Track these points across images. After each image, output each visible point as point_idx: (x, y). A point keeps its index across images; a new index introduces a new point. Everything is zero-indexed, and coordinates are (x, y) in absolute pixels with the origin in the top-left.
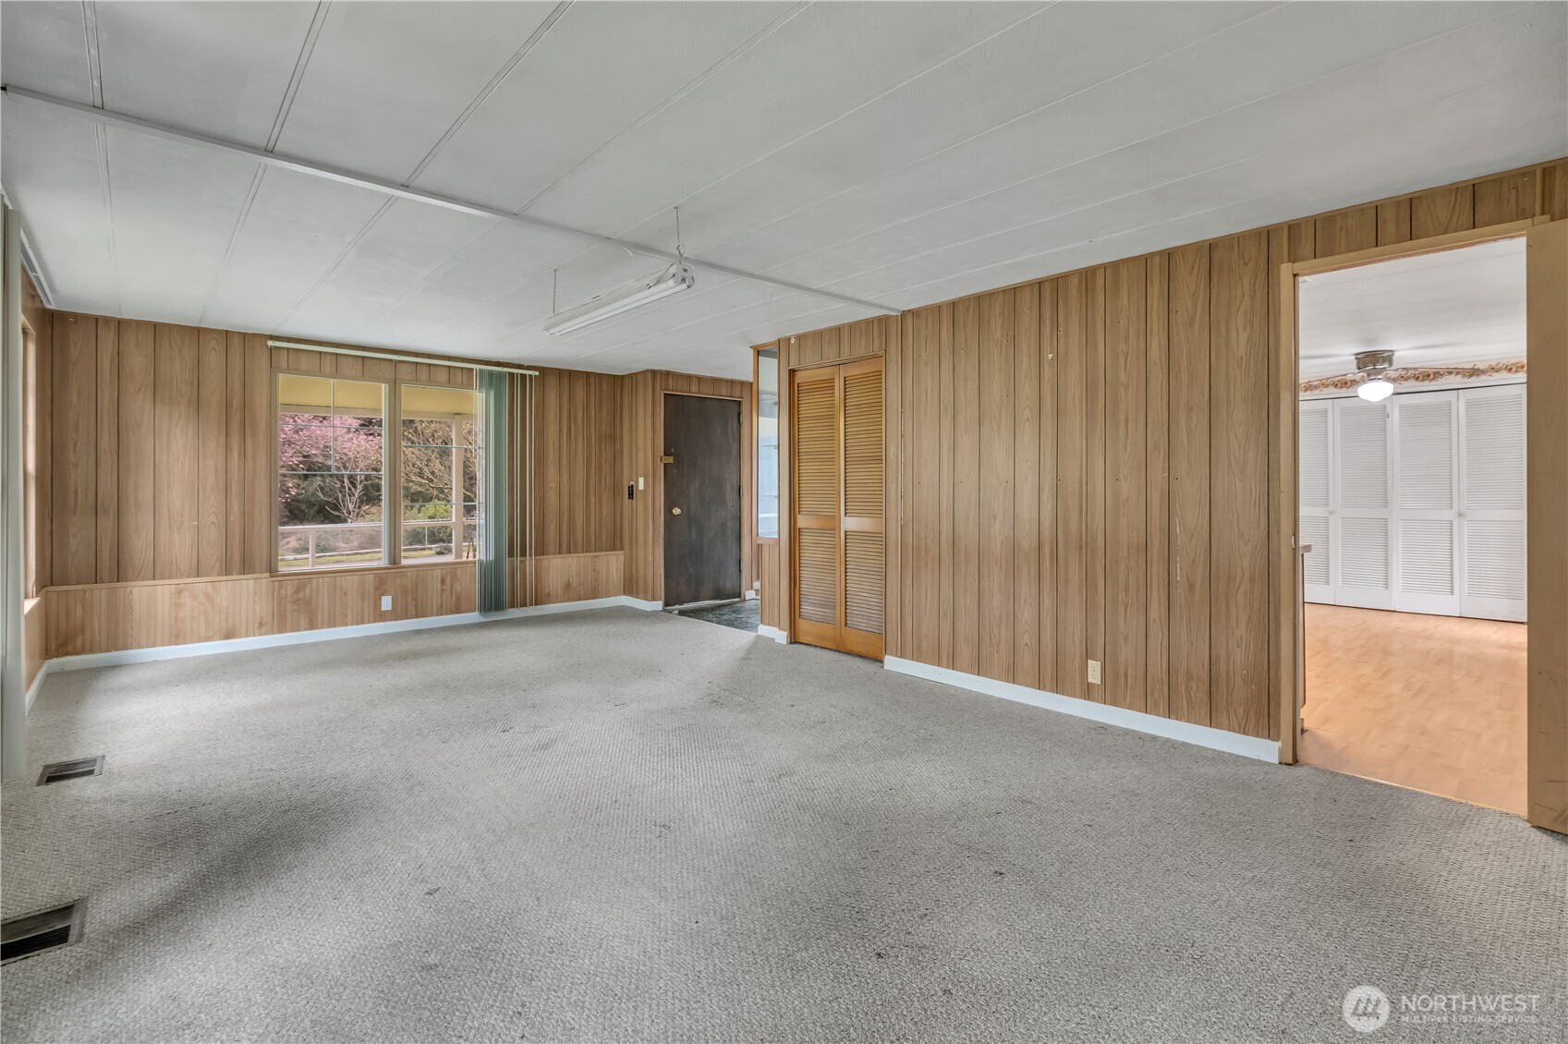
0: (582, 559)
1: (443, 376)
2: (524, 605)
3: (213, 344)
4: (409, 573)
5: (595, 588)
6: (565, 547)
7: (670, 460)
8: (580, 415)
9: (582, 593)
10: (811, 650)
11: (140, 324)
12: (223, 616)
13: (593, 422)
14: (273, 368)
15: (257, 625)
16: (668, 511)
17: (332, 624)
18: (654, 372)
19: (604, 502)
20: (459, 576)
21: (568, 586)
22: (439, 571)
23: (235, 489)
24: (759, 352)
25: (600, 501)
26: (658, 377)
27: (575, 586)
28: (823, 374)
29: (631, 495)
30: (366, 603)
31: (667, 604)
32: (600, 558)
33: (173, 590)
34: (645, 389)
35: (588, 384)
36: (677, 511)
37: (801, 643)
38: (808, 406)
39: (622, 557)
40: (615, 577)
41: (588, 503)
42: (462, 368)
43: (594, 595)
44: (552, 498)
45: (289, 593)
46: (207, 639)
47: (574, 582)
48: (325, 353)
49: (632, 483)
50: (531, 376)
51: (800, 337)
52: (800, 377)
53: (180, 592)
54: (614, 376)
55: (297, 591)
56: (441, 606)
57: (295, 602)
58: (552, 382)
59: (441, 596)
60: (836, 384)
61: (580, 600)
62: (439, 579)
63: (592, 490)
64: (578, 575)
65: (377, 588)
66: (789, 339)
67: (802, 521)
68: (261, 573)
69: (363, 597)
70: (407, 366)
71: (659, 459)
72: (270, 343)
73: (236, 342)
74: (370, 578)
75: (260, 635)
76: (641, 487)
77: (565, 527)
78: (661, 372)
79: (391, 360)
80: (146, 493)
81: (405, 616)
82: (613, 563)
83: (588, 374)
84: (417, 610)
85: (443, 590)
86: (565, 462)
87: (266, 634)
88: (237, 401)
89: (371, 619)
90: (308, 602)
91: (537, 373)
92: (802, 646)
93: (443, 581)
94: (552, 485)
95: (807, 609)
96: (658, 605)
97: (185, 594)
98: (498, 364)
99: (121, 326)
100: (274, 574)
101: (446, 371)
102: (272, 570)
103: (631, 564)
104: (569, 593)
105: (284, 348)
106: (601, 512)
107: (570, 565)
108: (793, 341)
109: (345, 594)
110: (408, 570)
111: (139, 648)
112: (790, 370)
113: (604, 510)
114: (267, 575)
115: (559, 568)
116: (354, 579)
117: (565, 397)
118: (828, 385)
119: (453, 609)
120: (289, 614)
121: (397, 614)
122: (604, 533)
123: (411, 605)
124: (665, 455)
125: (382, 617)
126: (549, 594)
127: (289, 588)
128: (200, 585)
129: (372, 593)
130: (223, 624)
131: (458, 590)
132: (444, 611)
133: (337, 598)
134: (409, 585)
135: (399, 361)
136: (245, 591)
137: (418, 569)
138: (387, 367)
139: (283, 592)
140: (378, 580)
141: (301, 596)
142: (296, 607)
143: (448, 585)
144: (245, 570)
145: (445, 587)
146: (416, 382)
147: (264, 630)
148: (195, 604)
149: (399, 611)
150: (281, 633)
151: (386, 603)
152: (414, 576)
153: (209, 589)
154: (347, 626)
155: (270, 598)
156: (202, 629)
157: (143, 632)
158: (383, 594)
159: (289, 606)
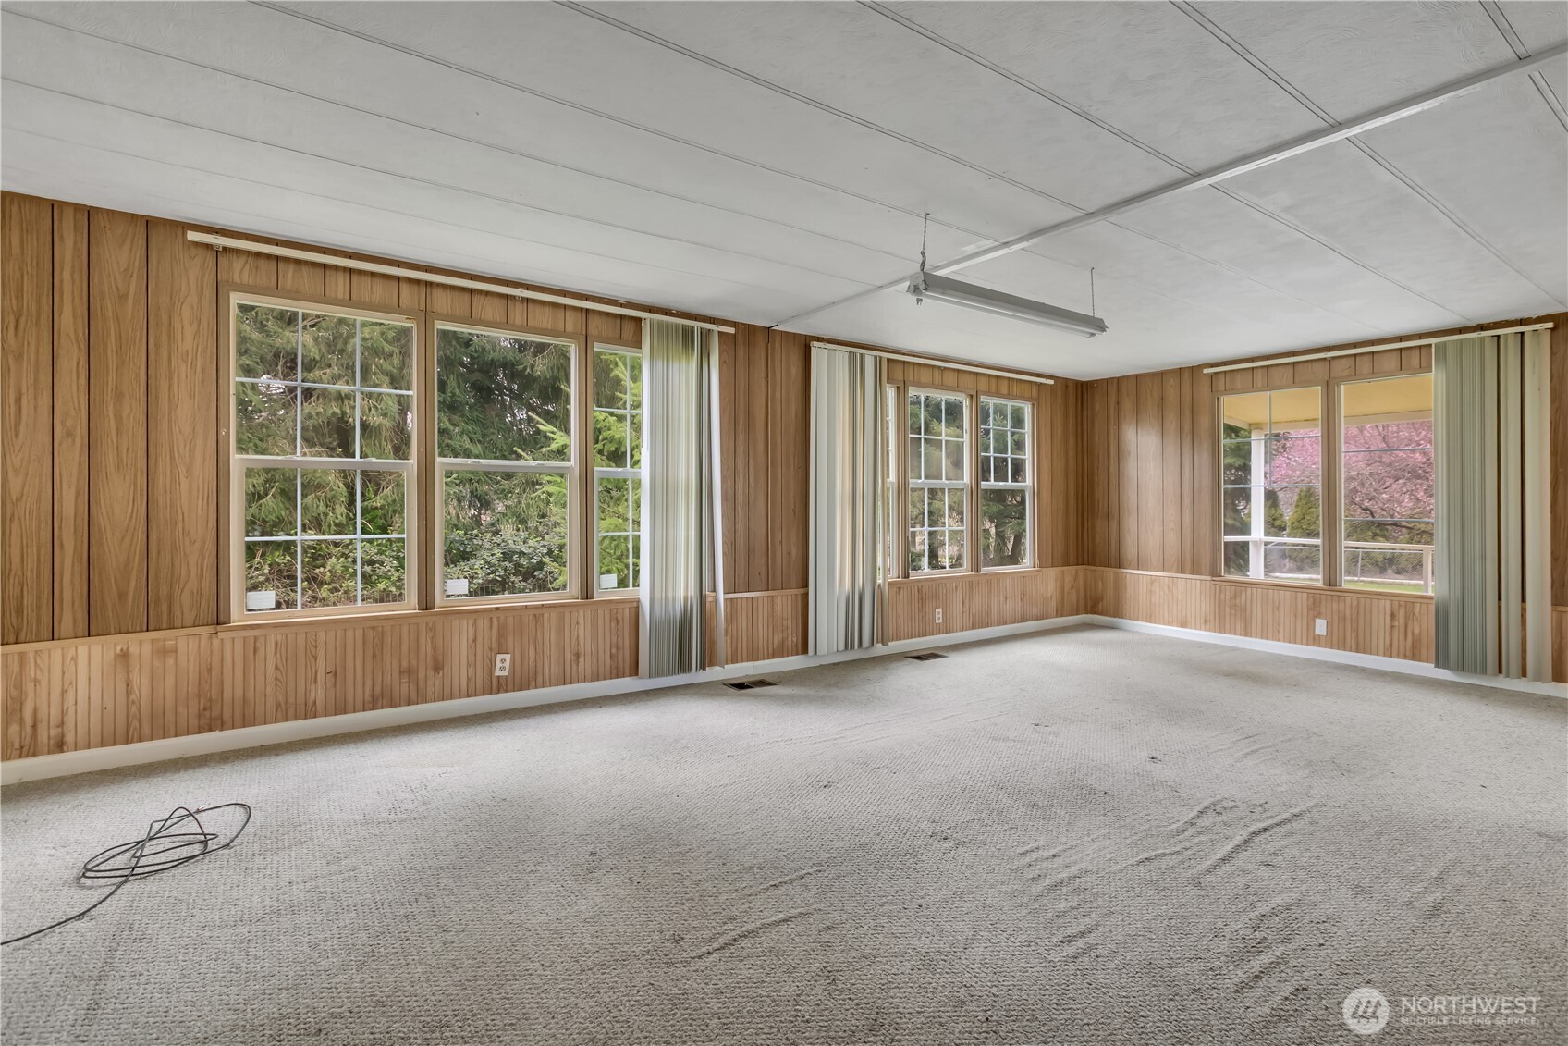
4: (1350, 598)
12: (1179, 607)
14: (1215, 394)
15: (1203, 621)
17: (1265, 636)
22: (1388, 603)
23: (1186, 501)
30: (1299, 621)
33: (1149, 580)
42: (1418, 347)
45: (1228, 597)
53: (1152, 582)
55: (1235, 597)
56: (1391, 645)
57: (1233, 606)
59: (1391, 633)
62: (1388, 613)
65: (1310, 609)
69: (1296, 615)
70: (1344, 360)
72: (1206, 371)
73: (1186, 375)
74: (1303, 597)
75: (1205, 630)
79: (1326, 359)
80: (1132, 503)
81: (1342, 646)
84: (1357, 643)
85: (1392, 627)
87: (1209, 630)
88: (1187, 426)
89: (1304, 640)
90: (1244, 610)
91: (1550, 325)
93: (1393, 616)
97: (1156, 584)
99: (1119, 382)
101: (1396, 355)
102: (1215, 573)
105: (1222, 372)
109: (1278, 608)
110: (1349, 594)
114: (1211, 578)
116: (1287, 595)
119: (1408, 653)
120: (1227, 617)
121: (1335, 642)
123: (1351, 636)
125: (1315, 641)
127: (1228, 593)
128: (1164, 577)
129: (1305, 613)
130: (1179, 614)
131: (1417, 631)
132: (1395, 653)
133: (1270, 610)
134: (1348, 613)
135: (1334, 358)
136: (1193, 589)
137: (1359, 595)
138: (1318, 367)
139: (1222, 595)
140: (1311, 600)
141: (1238, 602)
142: (1233, 612)
143: (1401, 621)
144: (1195, 570)
145: (1396, 624)
146: (1356, 378)
147: (1208, 627)
148: (1162, 593)
149: (1335, 638)
150: (1220, 632)
151: (1321, 627)
152: (1355, 604)
153: (1171, 584)
154: (1279, 641)
155: (1212, 599)
156: (1166, 615)
157: (1132, 609)
158: (1317, 617)
159: (1227, 609)
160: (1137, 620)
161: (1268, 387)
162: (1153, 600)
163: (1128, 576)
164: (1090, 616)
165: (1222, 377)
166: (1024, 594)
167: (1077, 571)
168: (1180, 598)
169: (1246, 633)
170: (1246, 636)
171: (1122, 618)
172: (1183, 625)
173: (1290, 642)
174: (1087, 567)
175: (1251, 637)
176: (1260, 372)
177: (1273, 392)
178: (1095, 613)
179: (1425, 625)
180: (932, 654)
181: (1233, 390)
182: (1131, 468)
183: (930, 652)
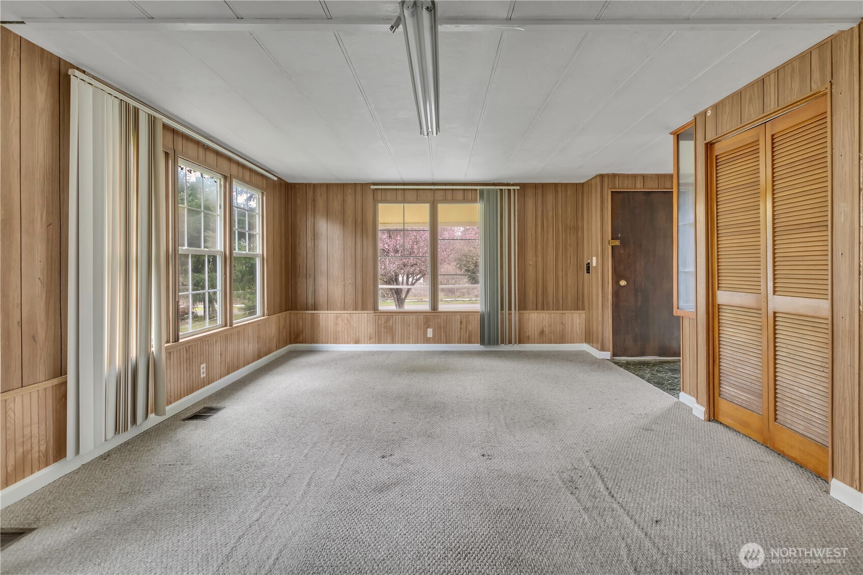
0: (552, 315)
1: (460, 195)
2: (510, 342)
3: (350, 191)
4: (442, 316)
5: (563, 336)
6: (540, 306)
7: (617, 243)
8: (550, 214)
9: (553, 338)
10: (731, 434)
11: (321, 185)
12: (354, 332)
13: (560, 218)
14: (376, 202)
15: (368, 338)
16: (616, 282)
17: (402, 342)
18: (602, 176)
19: (569, 275)
20: (470, 320)
21: (542, 333)
22: (459, 316)
23: (359, 265)
24: (678, 136)
25: (566, 274)
26: (606, 180)
27: (547, 333)
28: (746, 137)
29: (588, 271)
30: (419, 331)
31: (614, 355)
32: (566, 314)
33: (335, 316)
34: (596, 190)
35: (556, 191)
36: (623, 283)
37: (721, 423)
38: (728, 178)
39: (584, 315)
40: (578, 331)
41: (557, 276)
42: (472, 189)
43: (562, 340)
44: (531, 272)
45: (383, 322)
46: (348, 343)
47: (547, 330)
48: (398, 189)
49: (589, 261)
50: (514, 190)
51: (716, 107)
52: (719, 149)
53: (337, 318)
54: (577, 184)
55: (386, 322)
56: (460, 338)
57: (385, 327)
58: (530, 193)
59: (460, 332)
60: (762, 146)
61: (551, 343)
62: (459, 321)
63: (560, 266)
64: (550, 326)
65: (425, 324)
66: (705, 112)
67: (723, 297)
68: (370, 310)
69: (418, 328)
70: (440, 192)
71: (607, 243)
72: (372, 187)
73: (359, 188)
74: (421, 317)
75: (370, 344)
76: (594, 264)
77: (540, 292)
78: (608, 175)
79: (431, 189)
80: (324, 268)
81: (439, 342)
82: (576, 320)
83: (556, 185)
84: (446, 339)
85: (461, 328)
86: (539, 247)
87: (373, 343)
88: (359, 220)
89: (422, 341)
90: (391, 328)
91: (518, 188)
92: (720, 427)
93: (461, 323)
94: (531, 262)
95: (727, 389)
96: (607, 355)
97: (339, 319)
98: (494, 184)
99: (315, 186)
100: (375, 312)
101: (462, 192)
102: (375, 308)
103: (589, 322)
104: (543, 337)
105: (380, 189)
106: (567, 283)
107: (543, 318)
108: (709, 113)
109: (409, 325)
110: (442, 314)
111: (322, 343)
112: (707, 144)
113: (570, 281)
114: (373, 312)
115: (536, 319)
116: (413, 317)
117: (540, 202)
118: (752, 149)
119: (467, 340)
120: (382, 333)
121: (436, 340)
122: (569, 297)
123: (443, 336)
124: (612, 239)
125: (427, 341)
126: (529, 337)
127: (383, 320)
128: (345, 314)
129: (422, 326)
130: (354, 335)
131: (470, 329)
132: (462, 341)
133: (405, 327)
134: (442, 323)
135: (436, 189)
136: (363, 320)
137: (447, 314)
138: (429, 194)
139: (380, 321)
140: (425, 319)
141: (388, 324)
142: (386, 330)
143: (464, 326)
144: (364, 308)
145: (462, 327)
146: (446, 201)
147: (371, 341)
148: (343, 324)
149: (436, 338)
150: (379, 343)
151: (430, 333)
152: (445, 318)
153: (349, 317)
154: (410, 343)
155: (374, 324)
156: (346, 337)
157: (324, 336)
158: (428, 328)
159: (383, 329)
160: (328, 343)
161: (404, 201)
162: (338, 329)
163: (321, 315)
164: (293, 345)
165: (379, 192)
166: (259, 337)
167: (286, 315)
168: (355, 325)
169: (393, 342)
170: (393, 343)
171: (317, 343)
172: (357, 342)
173: (415, 343)
174: (292, 311)
175: (395, 343)
176: (400, 191)
177: (405, 205)
178: (297, 343)
179: (475, 326)
180: (205, 408)
181: (386, 200)
182: (323, 245)
183: (202, 407)
